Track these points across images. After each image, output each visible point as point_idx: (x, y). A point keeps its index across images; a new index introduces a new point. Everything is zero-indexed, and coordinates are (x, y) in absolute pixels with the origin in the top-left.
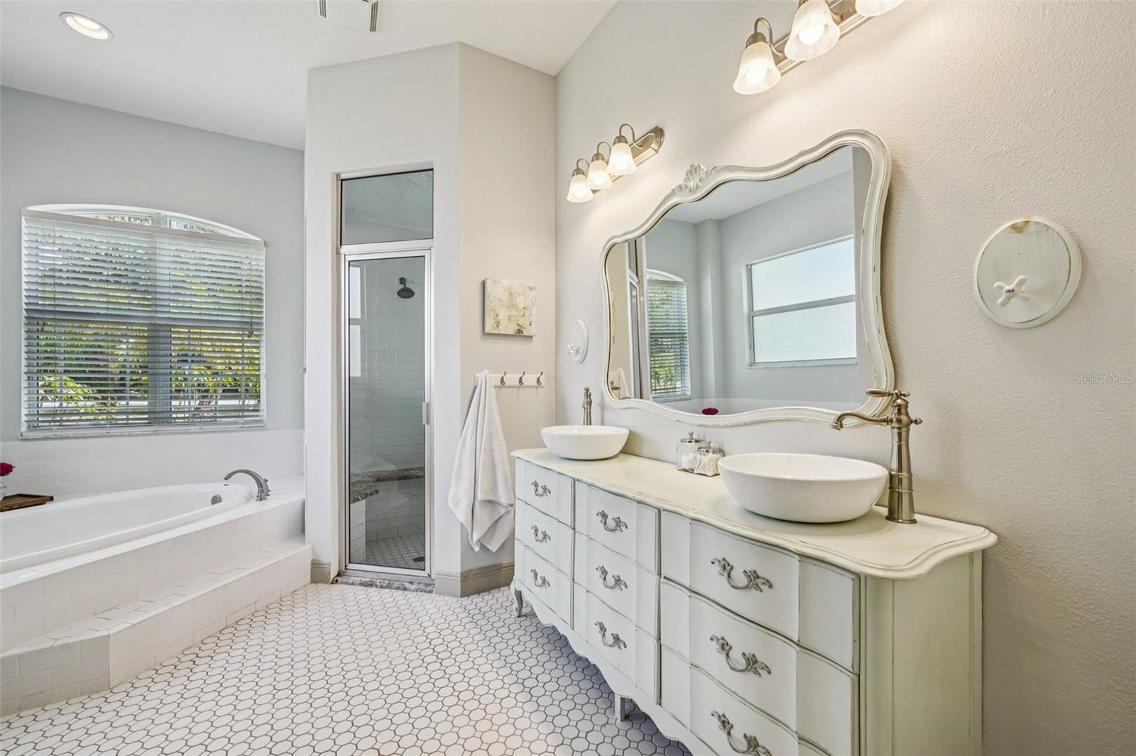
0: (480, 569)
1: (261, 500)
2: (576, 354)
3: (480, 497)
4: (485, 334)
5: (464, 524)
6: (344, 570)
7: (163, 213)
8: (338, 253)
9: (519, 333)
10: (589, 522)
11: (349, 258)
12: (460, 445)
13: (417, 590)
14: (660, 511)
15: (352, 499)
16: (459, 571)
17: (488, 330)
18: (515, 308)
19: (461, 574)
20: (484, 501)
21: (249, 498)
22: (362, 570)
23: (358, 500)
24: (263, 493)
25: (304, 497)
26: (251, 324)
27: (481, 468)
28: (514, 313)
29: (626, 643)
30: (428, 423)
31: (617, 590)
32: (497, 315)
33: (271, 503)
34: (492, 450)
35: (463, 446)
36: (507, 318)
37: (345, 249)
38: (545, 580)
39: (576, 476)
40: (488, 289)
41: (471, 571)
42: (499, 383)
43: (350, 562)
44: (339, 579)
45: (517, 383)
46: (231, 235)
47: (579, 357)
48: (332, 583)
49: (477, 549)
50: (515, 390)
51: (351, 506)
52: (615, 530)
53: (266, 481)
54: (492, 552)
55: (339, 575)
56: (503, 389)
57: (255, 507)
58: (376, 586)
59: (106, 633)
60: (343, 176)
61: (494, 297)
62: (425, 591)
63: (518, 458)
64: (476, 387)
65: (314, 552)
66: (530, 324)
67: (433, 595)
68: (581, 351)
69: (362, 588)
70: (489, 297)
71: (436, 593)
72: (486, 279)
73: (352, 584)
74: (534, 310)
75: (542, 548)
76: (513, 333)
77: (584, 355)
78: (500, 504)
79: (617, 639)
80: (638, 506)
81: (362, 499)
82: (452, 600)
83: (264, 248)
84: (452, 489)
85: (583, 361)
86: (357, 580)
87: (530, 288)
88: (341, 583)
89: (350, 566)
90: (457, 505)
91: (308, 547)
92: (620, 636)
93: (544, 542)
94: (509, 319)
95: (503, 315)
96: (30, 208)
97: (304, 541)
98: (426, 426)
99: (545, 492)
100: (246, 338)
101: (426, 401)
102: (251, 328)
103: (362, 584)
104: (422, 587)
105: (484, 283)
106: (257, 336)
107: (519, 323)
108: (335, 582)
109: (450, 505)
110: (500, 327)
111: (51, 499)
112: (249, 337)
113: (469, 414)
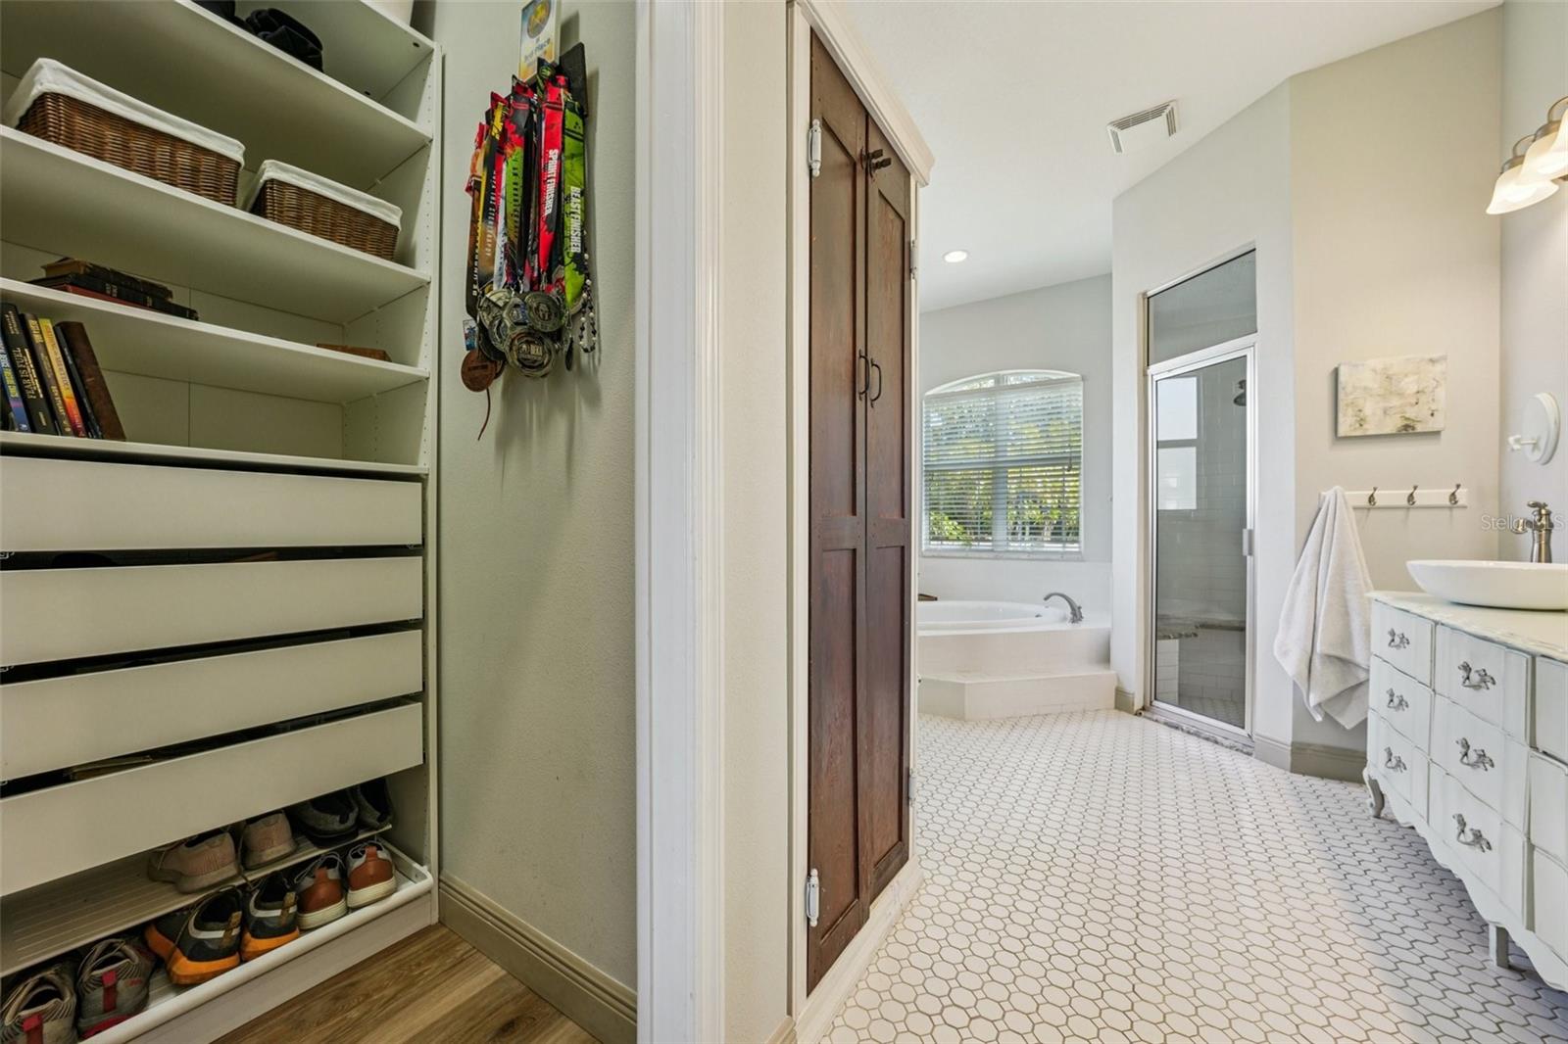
0: (1325, 747)
1: (1073, 622)
2: (1533, 450)
3: (1318, 648)
4: (1338, 438)
5: (1298, 682)
6: (1148, 705)
7: (1001, 373)
8: (1145, 375)
9: (1407, 431)
10: (1450, 678)
11: (1156, 378)
12: (1293, 580)
13: (1231, 748)
14: (1534, 658)
15: (1159, 634)
16: (1289, 740)
17: (1342, 432)
18: (1399, 394)
19: (1293, 744)
20: (1329, 657)
21: (1064, 619)
22: (1167, 709)
23: (1170, 638)
24: (1076, 615)
25: (1109, 626)
26: (1071, 458)
27: (1322, 614)
28: (1395, 402)
29: (1491, 844)
30: (1251, 553)
31: (1481, 770)
32: (1360, 411)
33: (1082, 626)
34: (1344, 591)
35: (1298, 581)
36: (1380, 412)
37: (1153, 369)
38: (1400, 761)
39: (1437, 619)
40: (1342, 378)
41: (1309, 745)
42: (1365, 502)
43: (1156, 699)
44: (1143, 713)
45: (1405, 503)
46: (1054, 378)
47: (1537, 455)
48: (1136, 714)
49: (1319, 718)
50: (1401, 514)
51: (1158, 642)
52: (1480, 687)
53: (1079, 608)
54: (1344, 728)
55: (1143, 709)
56: (1372, 513)
57: (1068, 626)
58: (1182, 730)
59: (963, 682)
60: (1149, 294)
61: (1354, 387)
62: (1242, 751)
63: (1376, 600)
64: (1320, 509)
65: (1119, 680)
66: (1432, 415)
67: (1251, 758)
68: (1542, 444)
69: (1165, 727)
70: (1344, 388)
71: (1256, 758)
72: (1340, 365)
73: (1156, 721)
74: (1441, 393)
75: (1400, 717)
76: (1394, 432)
77: (1550, 449)
78: (1357, 666)
79: (1478, 836)
80: (1506, 652)
81: (1175, 638)
82: (1277, 773)
83: (1082, 383)
84: (1279, 636)
85: (1550, 458)
86: (1163, 719)
87: (1432, 361)
88: (1145, 717)
89: (1155, 703)
90: (1285, 654)
91: (1113, 672)
92: (1483, 833)
93: (1401, 711)
94: (1385, 412)
95: (1370, 408)
96: (929, 393)
97: (1109, 668)
98: (1248, 557)
99: (1402, 642)
100: (1066, 473)
101: (1248, 527)
102: (1070, 462)
103: (1166, 724)
104: (1239, 746)
105: (1336, 372)
106: (1076, 469)
107: (1407, 416)
108: (1138, 714)
109: (1276, 654)
110: (1365, 426)
111: (936, 599)
112: (1069, 471)
113: (1308, 544)
